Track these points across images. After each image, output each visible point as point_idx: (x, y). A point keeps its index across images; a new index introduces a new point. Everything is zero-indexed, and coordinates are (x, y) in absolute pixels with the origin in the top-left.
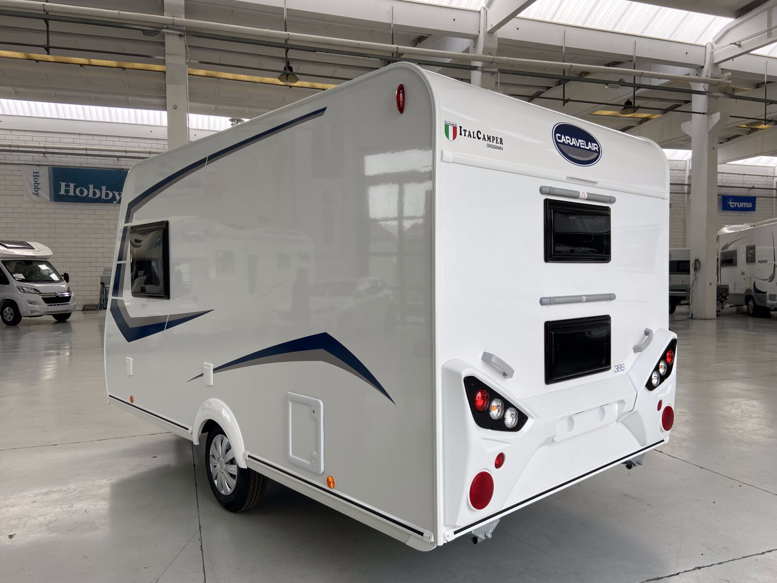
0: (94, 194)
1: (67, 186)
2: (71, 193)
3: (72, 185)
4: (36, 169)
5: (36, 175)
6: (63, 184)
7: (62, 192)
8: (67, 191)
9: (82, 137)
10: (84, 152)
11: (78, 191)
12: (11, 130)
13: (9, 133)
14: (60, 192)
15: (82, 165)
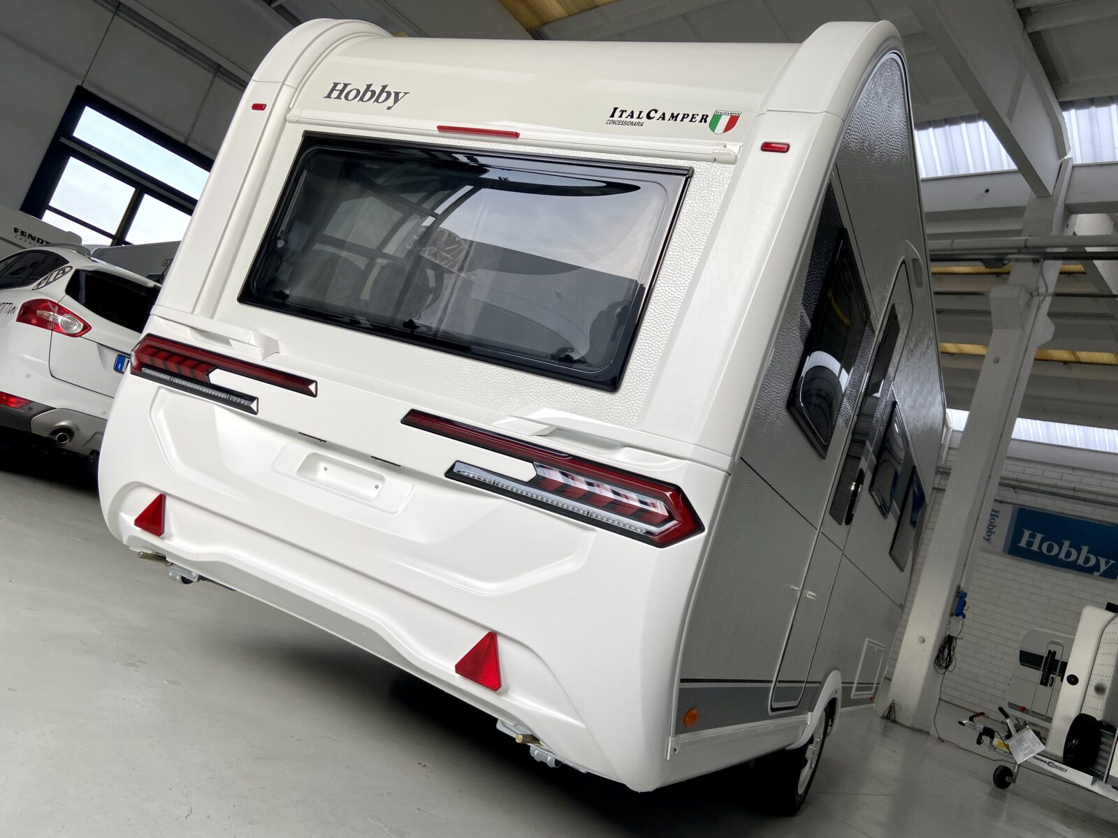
0: (1068, 554)
4: (997, 506)
5: (995, 514)
9: (1076, 472)
14: (1020, 543)
15: (1065, 511)
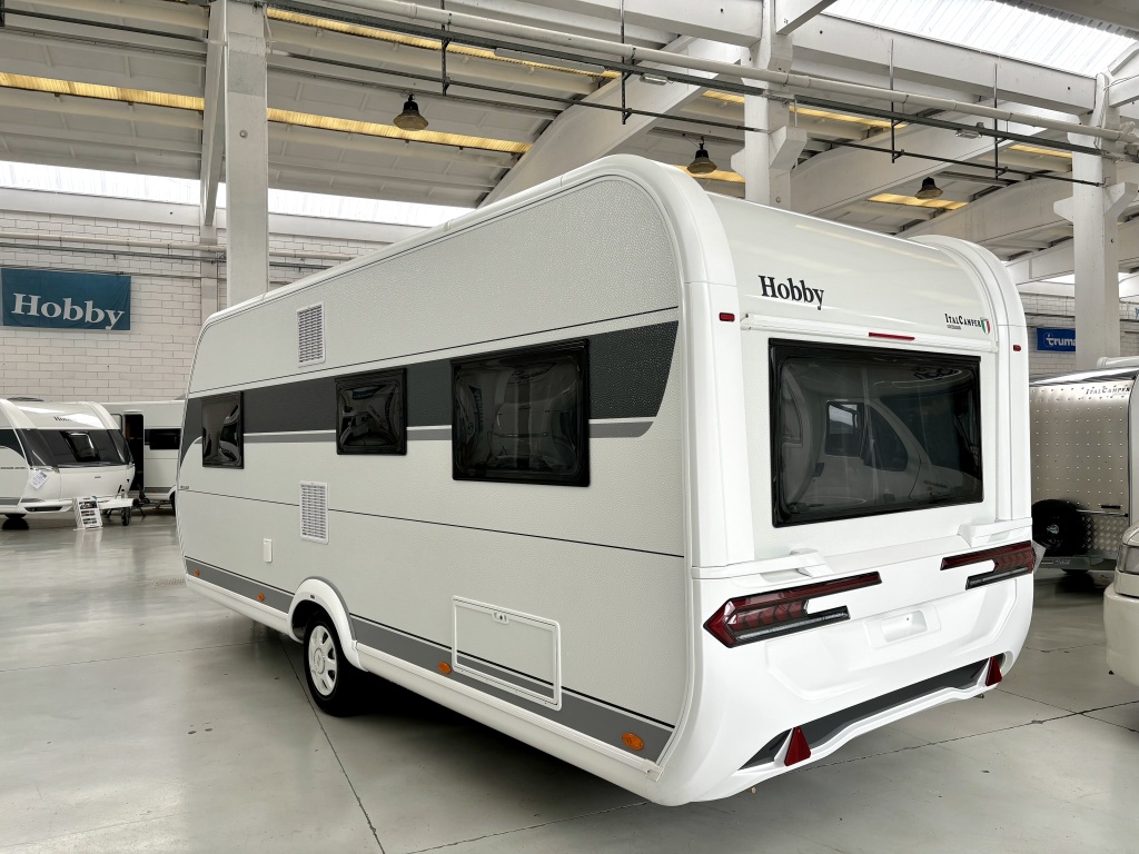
10: (57, 244)
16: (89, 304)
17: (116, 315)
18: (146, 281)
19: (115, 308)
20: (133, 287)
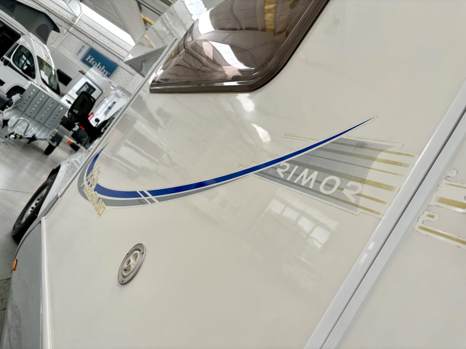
1: (91, 58)
2: (90, 62)
3: (93, 59)
4: (85, 44)
5: (83, 47)
6: (90, 56)
7: (87, 59)
8: (89, 60)
9: (113, 43)
10: (107, 48)
11: (93, 62)
12: (89, 26)
13: (88, 26)
16: (104, 67)
17: (108, 73)
18: (122, 70)
19: (109, 71)
20: (117, 69)
